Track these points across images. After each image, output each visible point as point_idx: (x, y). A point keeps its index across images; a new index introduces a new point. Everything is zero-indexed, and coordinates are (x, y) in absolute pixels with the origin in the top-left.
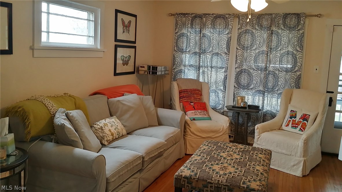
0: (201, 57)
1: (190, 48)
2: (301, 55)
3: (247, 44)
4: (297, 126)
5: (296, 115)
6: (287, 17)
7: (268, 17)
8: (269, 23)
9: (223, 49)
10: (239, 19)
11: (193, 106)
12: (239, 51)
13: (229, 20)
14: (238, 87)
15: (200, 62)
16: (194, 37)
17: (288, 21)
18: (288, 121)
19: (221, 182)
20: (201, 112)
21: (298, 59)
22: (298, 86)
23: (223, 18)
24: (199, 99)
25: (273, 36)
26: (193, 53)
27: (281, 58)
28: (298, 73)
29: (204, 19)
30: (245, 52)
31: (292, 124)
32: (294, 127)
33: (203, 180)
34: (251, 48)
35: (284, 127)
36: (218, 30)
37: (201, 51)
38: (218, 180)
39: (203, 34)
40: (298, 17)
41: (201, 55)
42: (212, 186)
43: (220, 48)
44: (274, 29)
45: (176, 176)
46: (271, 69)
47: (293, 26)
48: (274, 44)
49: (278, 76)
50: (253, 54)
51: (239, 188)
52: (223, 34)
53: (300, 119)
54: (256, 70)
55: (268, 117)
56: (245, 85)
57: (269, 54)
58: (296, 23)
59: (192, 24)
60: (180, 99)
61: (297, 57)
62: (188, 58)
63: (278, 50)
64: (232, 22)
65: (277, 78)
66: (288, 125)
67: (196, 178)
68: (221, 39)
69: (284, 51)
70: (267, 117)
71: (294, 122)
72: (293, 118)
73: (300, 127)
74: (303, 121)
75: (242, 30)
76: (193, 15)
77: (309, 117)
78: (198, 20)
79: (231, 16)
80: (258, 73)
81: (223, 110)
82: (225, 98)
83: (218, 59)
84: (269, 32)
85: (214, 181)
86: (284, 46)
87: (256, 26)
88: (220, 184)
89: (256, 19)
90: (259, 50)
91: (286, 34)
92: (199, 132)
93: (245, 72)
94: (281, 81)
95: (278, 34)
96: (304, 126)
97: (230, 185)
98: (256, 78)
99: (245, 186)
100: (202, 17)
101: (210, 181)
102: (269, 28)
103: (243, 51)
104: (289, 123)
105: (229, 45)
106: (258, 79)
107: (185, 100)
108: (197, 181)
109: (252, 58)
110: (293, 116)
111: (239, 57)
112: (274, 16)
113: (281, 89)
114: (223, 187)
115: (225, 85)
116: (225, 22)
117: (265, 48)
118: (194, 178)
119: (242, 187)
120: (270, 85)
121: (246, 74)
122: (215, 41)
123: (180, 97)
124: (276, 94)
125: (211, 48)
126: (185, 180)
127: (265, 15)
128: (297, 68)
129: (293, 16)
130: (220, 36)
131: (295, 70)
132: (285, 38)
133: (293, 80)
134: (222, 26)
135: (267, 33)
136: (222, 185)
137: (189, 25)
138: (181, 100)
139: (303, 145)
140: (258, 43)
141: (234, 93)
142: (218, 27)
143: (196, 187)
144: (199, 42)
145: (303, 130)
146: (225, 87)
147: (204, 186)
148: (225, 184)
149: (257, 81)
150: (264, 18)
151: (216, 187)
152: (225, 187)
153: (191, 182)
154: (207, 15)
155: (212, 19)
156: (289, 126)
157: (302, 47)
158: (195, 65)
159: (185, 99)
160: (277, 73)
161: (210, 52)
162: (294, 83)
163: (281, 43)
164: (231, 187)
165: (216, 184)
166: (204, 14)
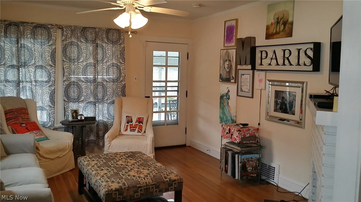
0: (20, 71)
1: (5, 60)
2: (124, 67)
3: (73, 57)
4: (135, 129)
5: (132, 119)
6: (109, 32)
7: (92, 30)
8: (93, 37)
9: (48, 62)
10: (63, 30)
11: (26, 127)
12: (66, 63)
13: (51, 30)
14: (67, 101)
15: (19, 76)
16: (9, 48)
17: (110, 35)
18: (126, 126)
19: (149, 183)
20: (37, 132)
21: (122, 70)
22: (124, 94)
23: (45, 28)
24: (27, 118)
25: (98, 49)
26: (9, 67)
27: (107, 69)
28: (123, 83)
29: (21, 28)
30: (72, 64)
31: (130, 128)
32: (133, 131)
33: (133, 187)
34: (78, 60)
35: (123, 132)
36: (39, 40)
37: (20, 64)
38: (146, 182)
39: (21, 45)
40: (119, 33)
41: (20, 69)
42: (142, 190)
43: (44, 60)
44: (99, 42)
45: (107, 192)
46: (99, 80)
47: (115, 41)
48: (100, 56)
49: (107, 86)
50: (81, 66)
51: (164, 183)
52: (46, 46)
53: (136, 122)
54: (85, 82)
55: (101, 126)
56: (76, 98)
57: (96, 66)
58: (118, 37)
59: (6, 33)
60: (7, 122)
61: (121, 68)
62: (4, 73)
63: (104, 62)
64: (55, 33)
65: (105, 88)
66: (126, 130)
67: (126, 188)
68: (44, 51)
69: (110, 63)
70: (99, 127)
71: (132, 126)
72: (130, 122)
73: (137, 129)
74: (139, 124)
75: (68, 42)
76: (6, 23)
77: (143, 119)
78: (13, 29)
79: (53, 26)
80: (88, 85)
81: (53, 127)
82: (54, 113)
83: (42, 72)
84: (94, 45)
85: (143, 184)
86: (110, 59)
87: (81, 38)
88: (148, 185)
89: (80, 32)
90: (86, 63)
91: (109, 47)
92: (47, 153)
93: (74, 84)
94: (110, 91)
95: (102, 47)
96: (141, 128)
97: (157, 183)
98: (86, 90)
99: (168, 180)
100: (19, 25)
101: (140, 185)
102: (94, 41)
103: (70, 63)
104: (127, 128)
105: (54, 57)
106: (88, 91)
107: (13, 123)
108: (128, 189)
109: (80, 70)
110: (129, 120)
111: (67, 70)
112: (97, 30)
113: (110, 98)
114: (151, 186)
115: (54, 100)
116: (47, 33)
117: (91, 61)
118: (125, 188)
119: (166, 181)
120: (100, 95)
121: (76, 86)
122: (36, 53)
123: (6, 119)
124: (105, 104)
125: (33, 60)
126: (116, 192)
127: (89, 28)
128: (121, 78)
129: (114, 32)
130: (42, 48)
131: (121, 80)
132: (109, 51)
133: (120, 89)
134: (44, 36)
135: (93, 46)
136: (150, 185)
137: (3, 34)
138: (9, 123)
139: (151, 143)
140: (85, 55)
141: (64, 107)
142: (39, 37)
143: (127, 196)
144: (16, 53)
145: (140, 131)
146: (53, 102)
147: (134, 192)
148: (152, 184)
149: (87, 93)
150: (88, 31)
151: (145, 189)
152: (152, 186)
153: (122, 193)
154: (25, 24)
155: (31, 28)
156: (128, 130)
157: (124, 59)
158: (13, 80)
159: (12, 121)
160: (105, 84)
161: (32, 65)
162: (121, 92)
163: (106, 55)
164: (158, 184)
165: (145, 187)
166: (21, 22)
